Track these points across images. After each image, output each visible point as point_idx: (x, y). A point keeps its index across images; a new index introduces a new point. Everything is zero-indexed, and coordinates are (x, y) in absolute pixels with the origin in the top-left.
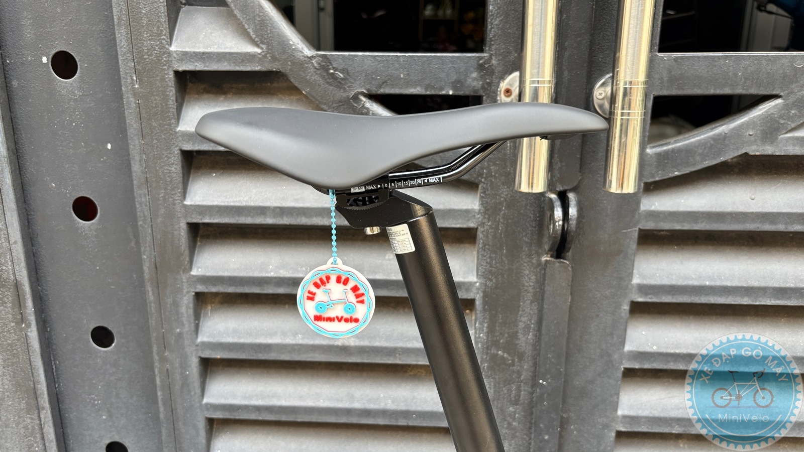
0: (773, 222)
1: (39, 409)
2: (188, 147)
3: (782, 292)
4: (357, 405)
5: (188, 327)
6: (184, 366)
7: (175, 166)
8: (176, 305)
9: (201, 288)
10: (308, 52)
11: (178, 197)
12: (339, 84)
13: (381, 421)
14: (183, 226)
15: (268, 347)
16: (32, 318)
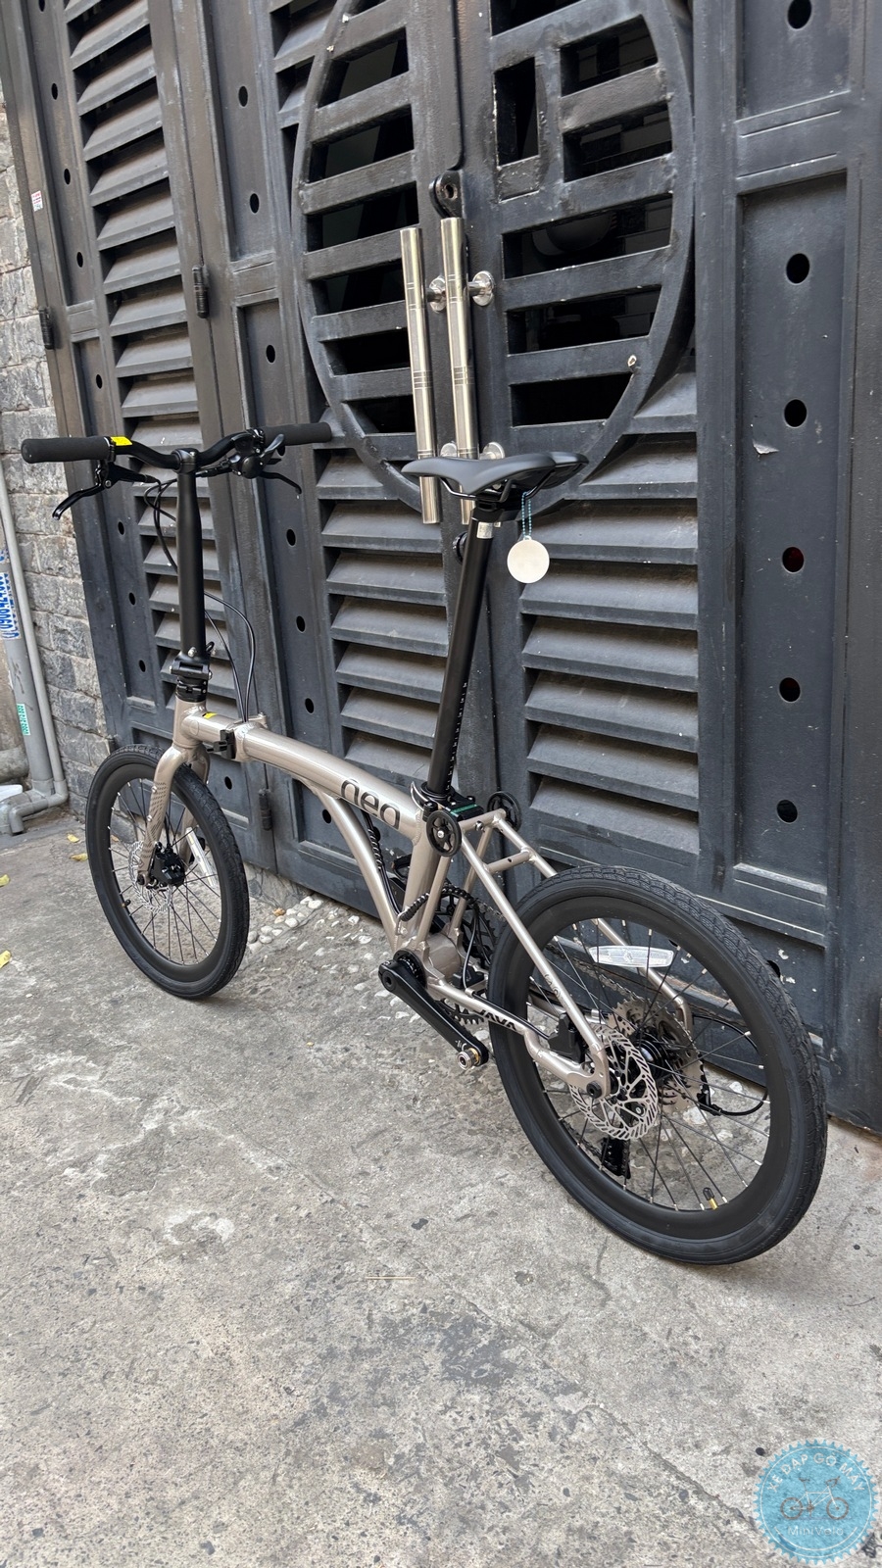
0: (588, 553)
1: (274, 668)
2: (321, 497)
3: (600, 610)
4: (400, 682)
5: (326, 617)
6: (327, 645)
7: (316, 510)
8: (322, 602)
9: (331, 591)
10: (363, 435)
11: (319, 529)
12: (375, 454)
13: (411, 695)
14: (321, 548)
15: (358, 634)
16: (270, 607)
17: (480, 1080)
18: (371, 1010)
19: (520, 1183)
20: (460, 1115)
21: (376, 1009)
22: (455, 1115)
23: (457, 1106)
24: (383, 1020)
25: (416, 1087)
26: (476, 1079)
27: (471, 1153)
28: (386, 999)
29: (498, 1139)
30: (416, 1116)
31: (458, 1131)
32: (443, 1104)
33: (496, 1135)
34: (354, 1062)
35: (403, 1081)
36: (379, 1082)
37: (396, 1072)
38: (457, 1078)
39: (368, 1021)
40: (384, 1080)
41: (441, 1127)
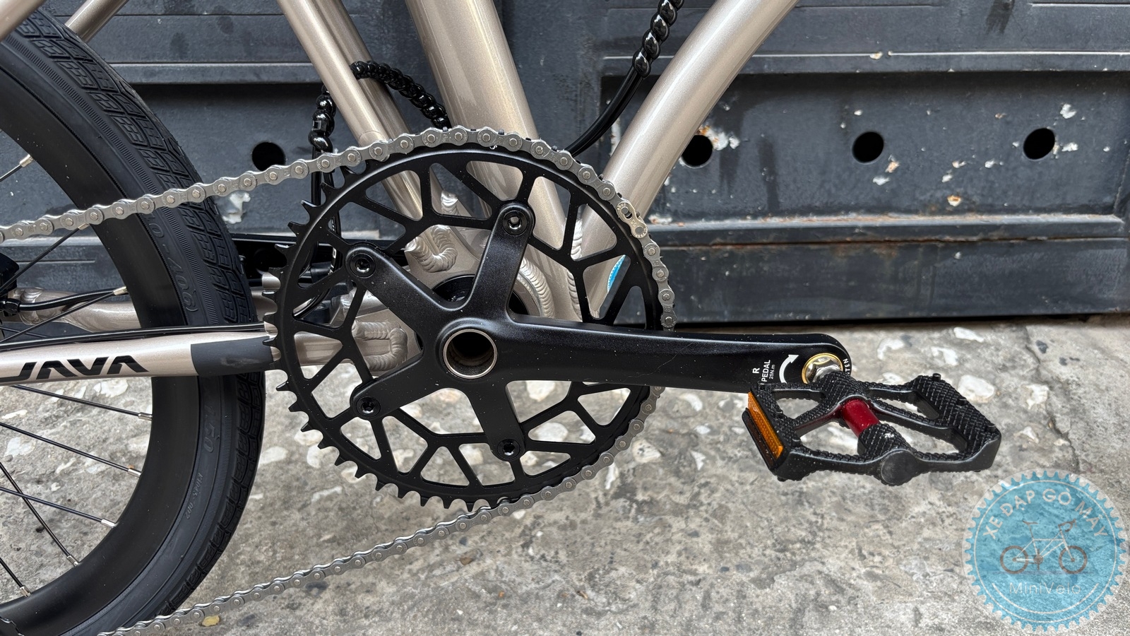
17: (640, 497)
18: (278, 493)
19: (957, 607)
20: (702, 569)
21: (288, 488)
22: (694, 573)
23: (671, 558)
24: (330, 498)
25: (547, 572)
26: (632, 500)
27: (810, 617)
28: (288, 461)
29: (808, 568)
30: (631, 617)
31: (741, 595)
32: (641, 568)
33: (794, 565)
34: (368, 600)
35: (509, 575)
36: (471, 604)
37: (474, 568)
38: (597, 516)
39: (297, 516)
40: (476, 596)
41: (705, 606)
